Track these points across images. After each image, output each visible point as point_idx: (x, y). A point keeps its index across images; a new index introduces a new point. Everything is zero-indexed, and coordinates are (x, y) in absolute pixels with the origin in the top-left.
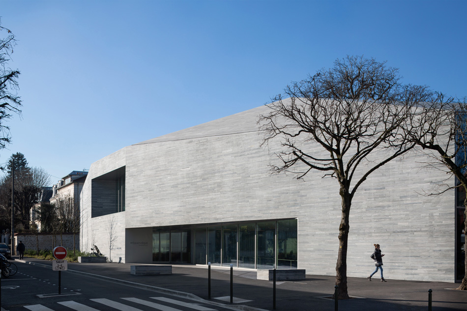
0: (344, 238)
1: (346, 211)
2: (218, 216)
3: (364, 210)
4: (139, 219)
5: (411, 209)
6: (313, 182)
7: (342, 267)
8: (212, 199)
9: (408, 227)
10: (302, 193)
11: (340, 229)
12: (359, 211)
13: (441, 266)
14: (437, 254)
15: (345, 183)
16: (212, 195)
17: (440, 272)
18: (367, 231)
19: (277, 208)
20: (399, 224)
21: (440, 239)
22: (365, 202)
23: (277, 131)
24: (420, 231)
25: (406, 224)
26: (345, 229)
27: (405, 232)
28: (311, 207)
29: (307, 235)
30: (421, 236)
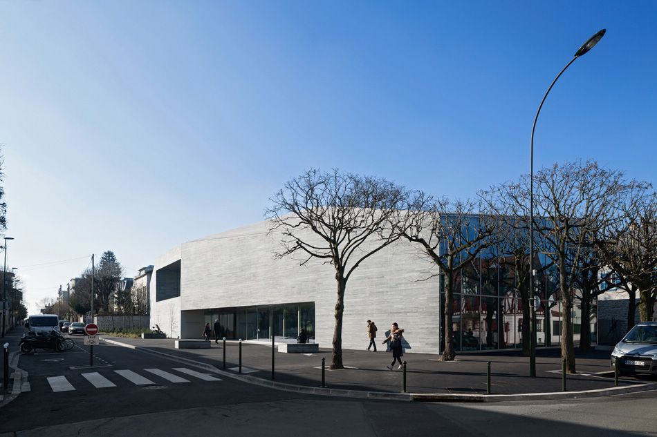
0: (339, 317)
1: (341, 293)
2: (253, 301)
3: (368, 295)
4: (191, 302)
5: (404, 294)
6: (327, 273)
7: (338, 341)
8: (248, 286)
9: (402, 309)
10: (319, 281)
11: (336, 309)
12: (363, 295)
13: (428, 340)
14: (425, 331)
15: (341, 269)
16: (249, 283)
17: (427, 346)
18: (370, 312)
19: (299, 293)
20: (395, 306)
21: (427, 319)
22: (368, 289)
23: (281, 223)
24: (412, 312)
25: (400, 306)
26: (340, 308)
27: (400, 313)
28: (326, 292)
29: (323, 315)
30: (412, 316)
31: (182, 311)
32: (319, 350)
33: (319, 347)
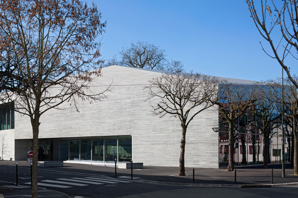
0: (183, 147)
1: (184, 134)
3: (171, 132)
4: (25, 134)
5: (196, 131)
9: (194, 141)
10: (135, 121)
11: (181, 143)
12: (168, 132)
13: (212, 160)
14: (209, 154)
15: (184, 120)
16: (77, 121)
17: (211, 163)
18: (172, 142)
19: (119, 129)
20: (190, 139)
21: (211, 147)
22: (171, 128)
24: (201, 143)
25: (193, 139)
26: (183, 142)
27: (193, 143)
28: (140, 129)
29: (138, 144)
30: (201, 145)
31: (15, 140)
32: (144, 167)
33: (144, 165)
